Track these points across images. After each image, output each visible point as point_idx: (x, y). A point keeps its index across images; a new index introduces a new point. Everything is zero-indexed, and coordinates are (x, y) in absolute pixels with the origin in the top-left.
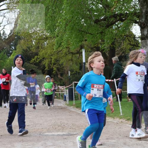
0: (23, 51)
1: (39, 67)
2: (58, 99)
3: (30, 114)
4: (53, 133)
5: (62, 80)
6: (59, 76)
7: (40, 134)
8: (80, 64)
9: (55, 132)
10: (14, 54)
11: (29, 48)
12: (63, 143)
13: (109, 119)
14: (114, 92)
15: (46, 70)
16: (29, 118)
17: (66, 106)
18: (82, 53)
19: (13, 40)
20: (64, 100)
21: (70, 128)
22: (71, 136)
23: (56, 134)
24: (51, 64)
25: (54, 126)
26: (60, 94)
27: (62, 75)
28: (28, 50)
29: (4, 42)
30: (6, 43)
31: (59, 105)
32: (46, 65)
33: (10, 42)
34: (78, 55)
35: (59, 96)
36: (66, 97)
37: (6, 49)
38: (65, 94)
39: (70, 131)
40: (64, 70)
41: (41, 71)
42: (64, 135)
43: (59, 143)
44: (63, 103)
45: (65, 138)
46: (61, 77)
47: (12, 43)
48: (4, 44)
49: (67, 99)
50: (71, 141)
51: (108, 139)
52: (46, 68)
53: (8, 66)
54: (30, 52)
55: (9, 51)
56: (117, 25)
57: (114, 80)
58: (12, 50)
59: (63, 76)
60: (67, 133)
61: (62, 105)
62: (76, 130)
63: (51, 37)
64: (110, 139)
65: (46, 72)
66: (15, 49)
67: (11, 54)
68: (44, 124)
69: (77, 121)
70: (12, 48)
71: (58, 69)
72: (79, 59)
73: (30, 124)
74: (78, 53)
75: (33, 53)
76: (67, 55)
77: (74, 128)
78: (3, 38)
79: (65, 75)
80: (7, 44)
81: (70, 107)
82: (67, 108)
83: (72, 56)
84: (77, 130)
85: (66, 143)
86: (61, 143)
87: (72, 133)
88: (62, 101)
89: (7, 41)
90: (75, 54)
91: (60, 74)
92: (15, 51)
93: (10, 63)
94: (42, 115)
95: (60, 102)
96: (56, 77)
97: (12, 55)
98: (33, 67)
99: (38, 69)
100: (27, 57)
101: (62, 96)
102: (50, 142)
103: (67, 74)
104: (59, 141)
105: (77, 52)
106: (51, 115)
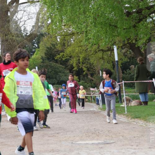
0: (47, 49)
1: (66, 67)
2: (90, 102)
3: (59, 120)
4: (87, 142)
5: (93, 81)
6: (89, 77)
7: (72, 143)
8: (112, 62)
9: (89, 140)
10: (37, 52)
11: (53, 45)
12: (99, 153)
13: (150, 125)
14: (154, 94)
15: (74, 70)
16: (59, 125)
17: (100, 110)
18: (113, 50)
19: (36, 37)
20: (97, 104)
21: (106, 135)
22: (107, 145)
23: (91, 142)
24: (80, 64)
25: (87, 134)
26: (91, 96)
27: (92, 75)
28: (53, 48)
29: (25, 39)
30: (27, 40)
31: (92, 109)
32: (74, 65)
33: (33, 39)
34: (109, 53)
35: (91, 100)
36: (98, 100)
37: (28, 47)
38: (97, 96)
39: (106, 139)
40: (94, 69)
41: (68, 71)
42: (99, 143)
43: (94, 153)
44: (95, 107)
45: (101, 147)
46: (91, 78)
47: (35, 40)
48: (25, 41)
49: (100, 103)
50: (108, 151)
51: (151, 148)
52: (74, 67)
53: (31, 66)
54: (55, 50)
55: (32, 50)
56: (152, 18)
57: (152, 80)
58: (35, 48)
59: (94, 76)
60: (103, 142)
61: (95, 109)
62: (112, 137)
63: (78, 33)
64: (153, 148)
65: (74, 72)
66: (38, 47)
67: (34, 52)
68: (75, 132)
69: (113, 128)
70: (35, 46)
71: (88, 68)
72: (110, 57)
73: (60, 131)
74: (109, 51)
75: (58, 51)
76: (97, 52)
77: (111, 135)
78: (24, 35)
79: (95, 75)
80: (29, 42)
81: (104, 112)
82: (101, 113)
83: (103, 54)
84: (114, 137)
85: (102, 153)
86: (96, 153)
87: (108, 141)
88: (94, 104)
89: (29, 39)
90: (106, 51)
91: (90, 74)
92: (38, 49)
93: (33, 63)
94: (73, 121)
95: (93, 107)
96: (86, 78)
97: (35, 54)
98: (60, 67)
99: (65, 68)
100: (52, 56)
101: (94, 99)
102: (84, 152)
103: (98, 74)
104: (95, 151)
105: (107, 49)
106: (84, 120)
